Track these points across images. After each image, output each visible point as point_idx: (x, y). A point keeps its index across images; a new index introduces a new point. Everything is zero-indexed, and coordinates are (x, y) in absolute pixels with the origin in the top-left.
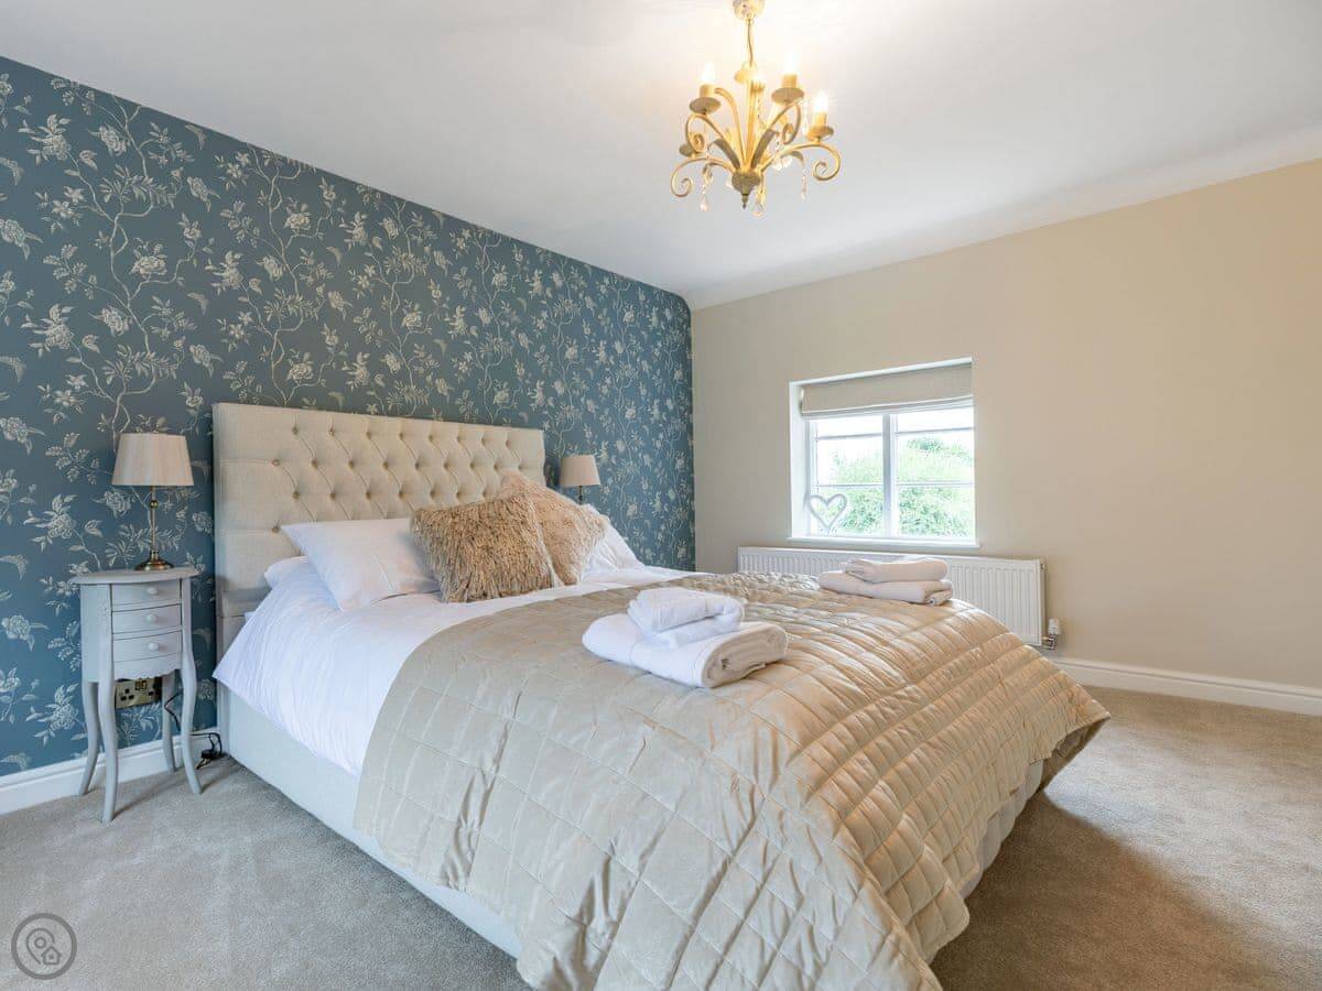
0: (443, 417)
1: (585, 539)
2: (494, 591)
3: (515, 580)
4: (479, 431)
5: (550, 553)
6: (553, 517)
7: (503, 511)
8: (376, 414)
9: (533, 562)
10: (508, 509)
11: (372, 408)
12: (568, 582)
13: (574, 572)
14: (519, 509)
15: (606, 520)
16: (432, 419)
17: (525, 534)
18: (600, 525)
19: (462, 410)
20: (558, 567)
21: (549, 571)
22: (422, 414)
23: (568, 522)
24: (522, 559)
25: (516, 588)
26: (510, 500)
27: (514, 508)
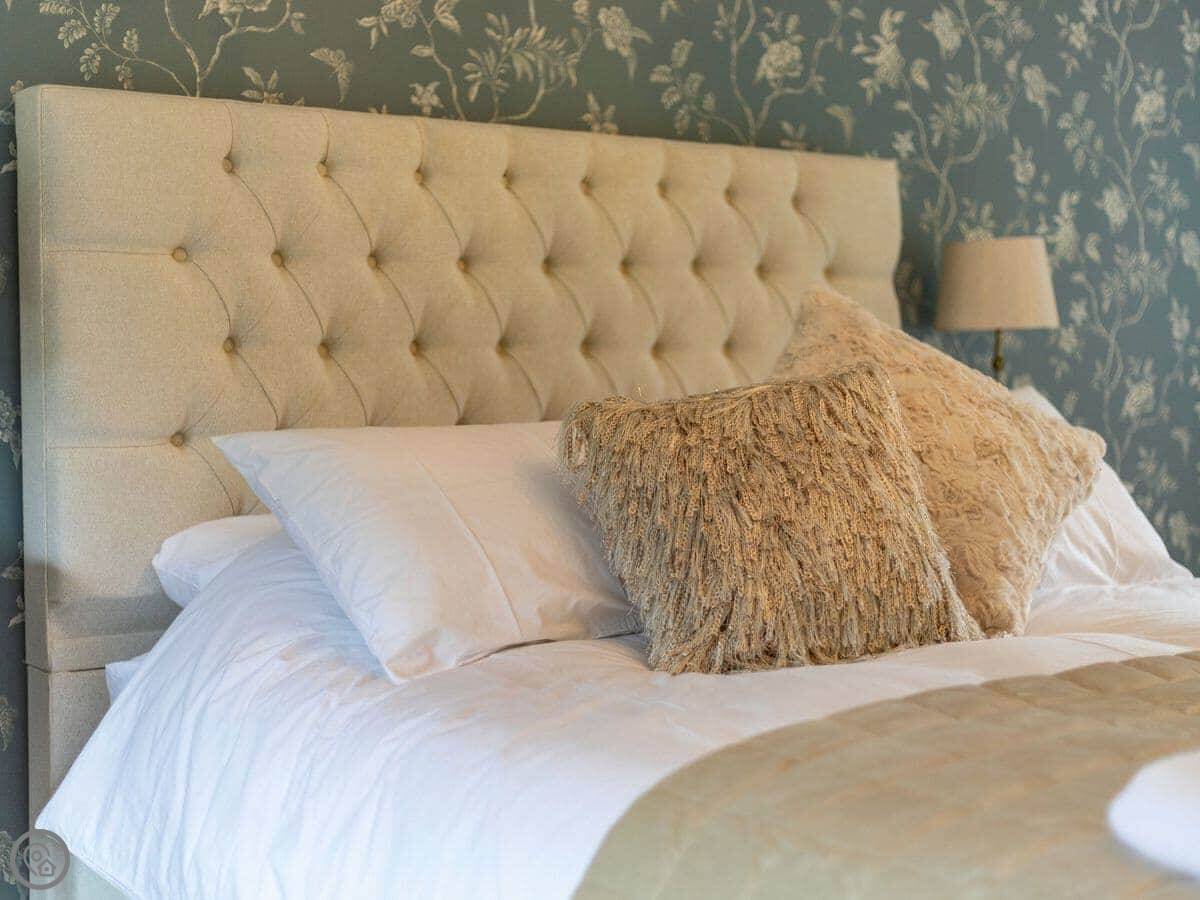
0: (616, 119)
1: (1040, 502)
2: (796, 645)
3: (853, 615)
4: (716, 163)
5: (945, 540)
6: (949, 433)
7: (820, 418)
8: (436, 113)
9: (901, 566)
10: (831, 412)
11: (427, 96)
12: (992, 624)
13: (1006, 595)
14: (861, 412)
15: (1093, 444)
16: (587, 128)
17: (879, 485)
18: (1080, 461)
19: (669, 99)
20: (966, 579)
21: (945, 591)
22: (562, 115)
23: (992, 452)
24: (873, 559)
25: (855, 639)
26: (837, 384)
27: (846, 409)
